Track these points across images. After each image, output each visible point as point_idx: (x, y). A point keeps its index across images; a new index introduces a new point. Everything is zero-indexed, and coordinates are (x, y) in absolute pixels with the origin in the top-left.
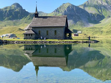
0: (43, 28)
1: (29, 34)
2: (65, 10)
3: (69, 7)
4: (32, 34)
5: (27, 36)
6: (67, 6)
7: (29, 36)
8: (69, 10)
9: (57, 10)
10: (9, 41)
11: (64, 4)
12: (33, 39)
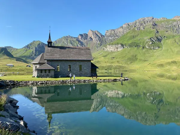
0: (64, 62)
1: (45, 70)
2: (36, 47)
3: (39, 44)
4: (49, 70)
5: (41, 72)
6: (38, 43)
7: (45, 72)
8: (39, 47)
9: (28, 47)
10: (17, 81)
11: (35, 41)
12: (51, 77)
